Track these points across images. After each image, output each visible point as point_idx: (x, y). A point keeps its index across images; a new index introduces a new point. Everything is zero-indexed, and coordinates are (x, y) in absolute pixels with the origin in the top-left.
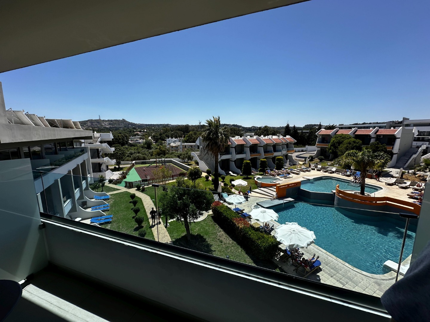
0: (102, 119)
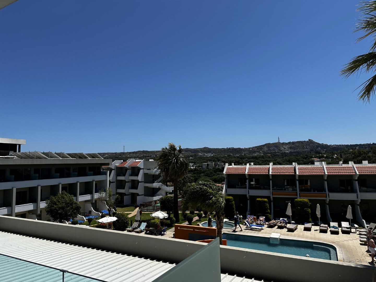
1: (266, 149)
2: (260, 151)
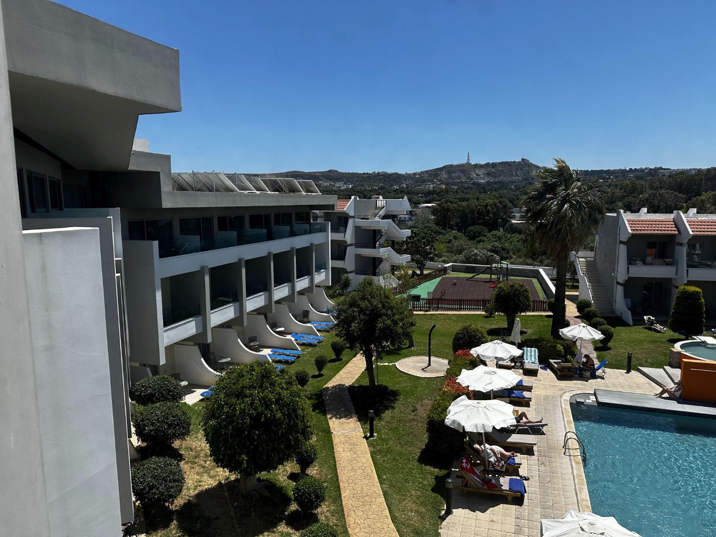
0: (473, 163)
1: (444, 175)
2: (434, 178)
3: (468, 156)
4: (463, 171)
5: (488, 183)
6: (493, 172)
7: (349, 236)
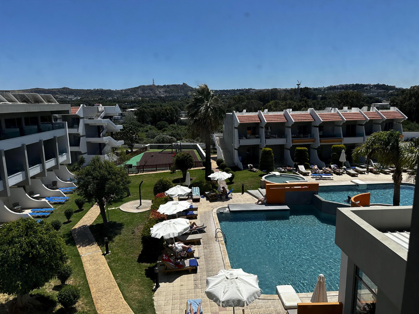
0: (156, 85)
1: (140, 92)
2: (134, 93)
3: (153, 81)
4: (151, 90)
5: (166, 96)
6: (168, 91)
7: (81, 130)
